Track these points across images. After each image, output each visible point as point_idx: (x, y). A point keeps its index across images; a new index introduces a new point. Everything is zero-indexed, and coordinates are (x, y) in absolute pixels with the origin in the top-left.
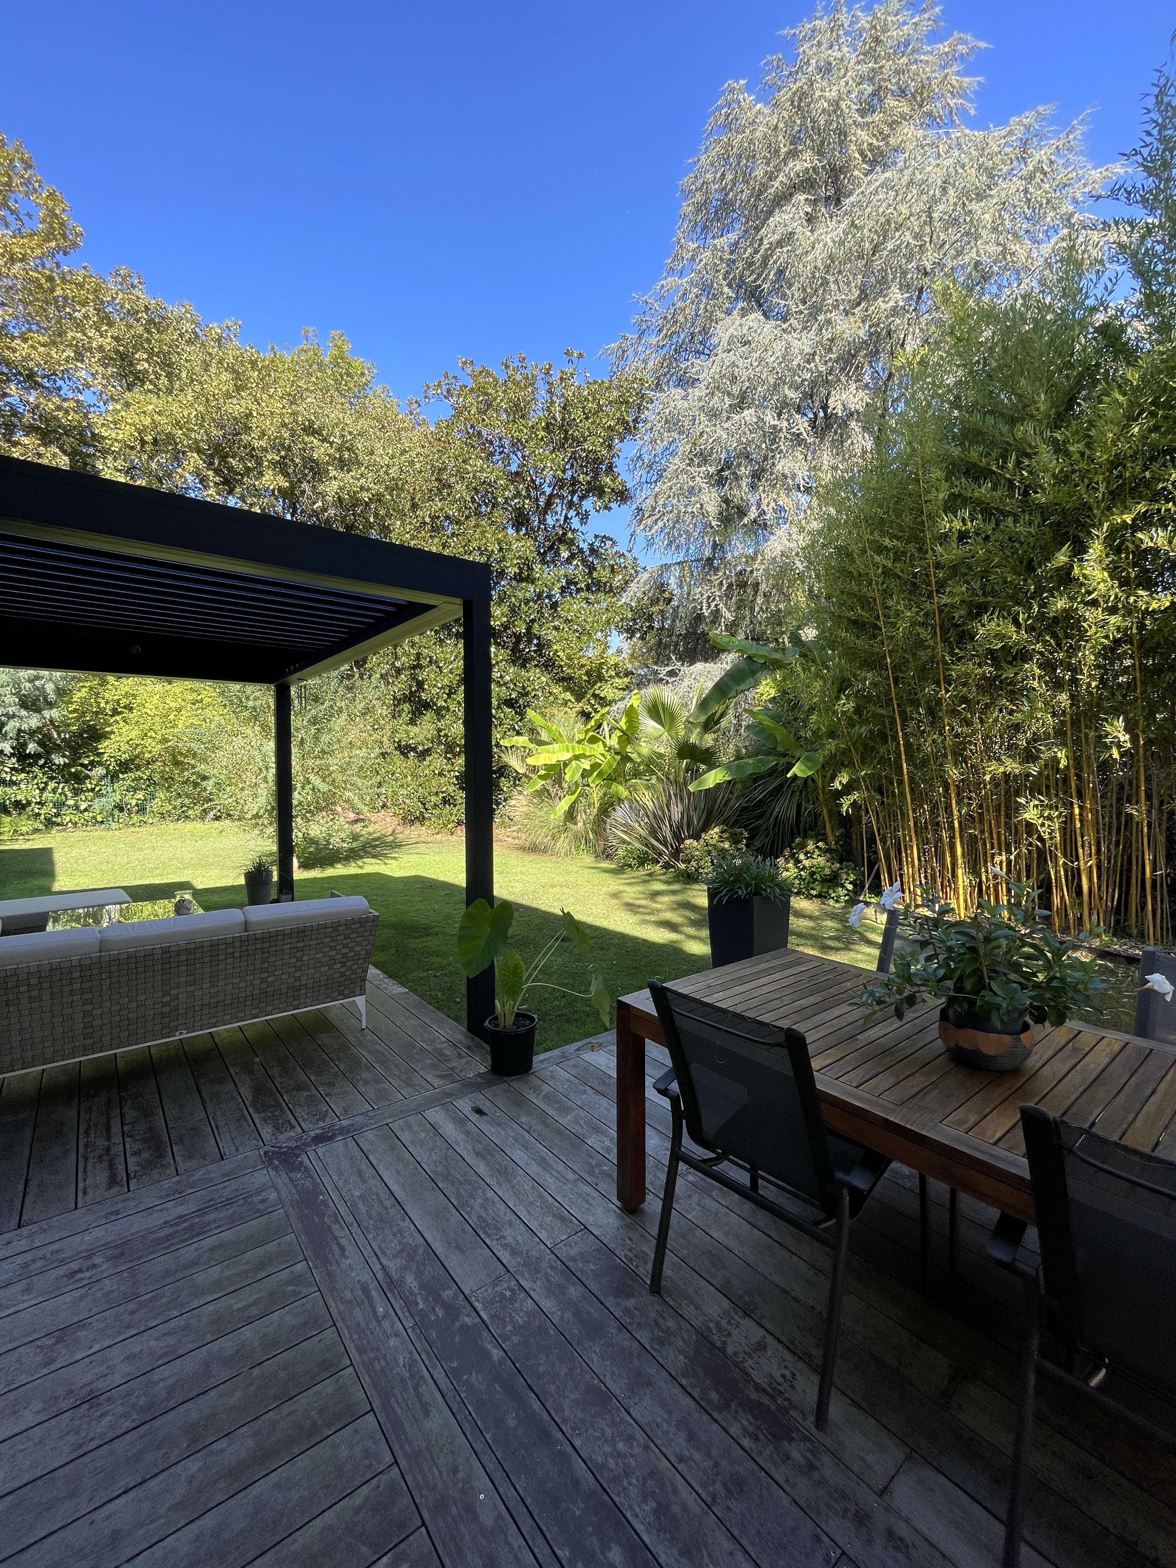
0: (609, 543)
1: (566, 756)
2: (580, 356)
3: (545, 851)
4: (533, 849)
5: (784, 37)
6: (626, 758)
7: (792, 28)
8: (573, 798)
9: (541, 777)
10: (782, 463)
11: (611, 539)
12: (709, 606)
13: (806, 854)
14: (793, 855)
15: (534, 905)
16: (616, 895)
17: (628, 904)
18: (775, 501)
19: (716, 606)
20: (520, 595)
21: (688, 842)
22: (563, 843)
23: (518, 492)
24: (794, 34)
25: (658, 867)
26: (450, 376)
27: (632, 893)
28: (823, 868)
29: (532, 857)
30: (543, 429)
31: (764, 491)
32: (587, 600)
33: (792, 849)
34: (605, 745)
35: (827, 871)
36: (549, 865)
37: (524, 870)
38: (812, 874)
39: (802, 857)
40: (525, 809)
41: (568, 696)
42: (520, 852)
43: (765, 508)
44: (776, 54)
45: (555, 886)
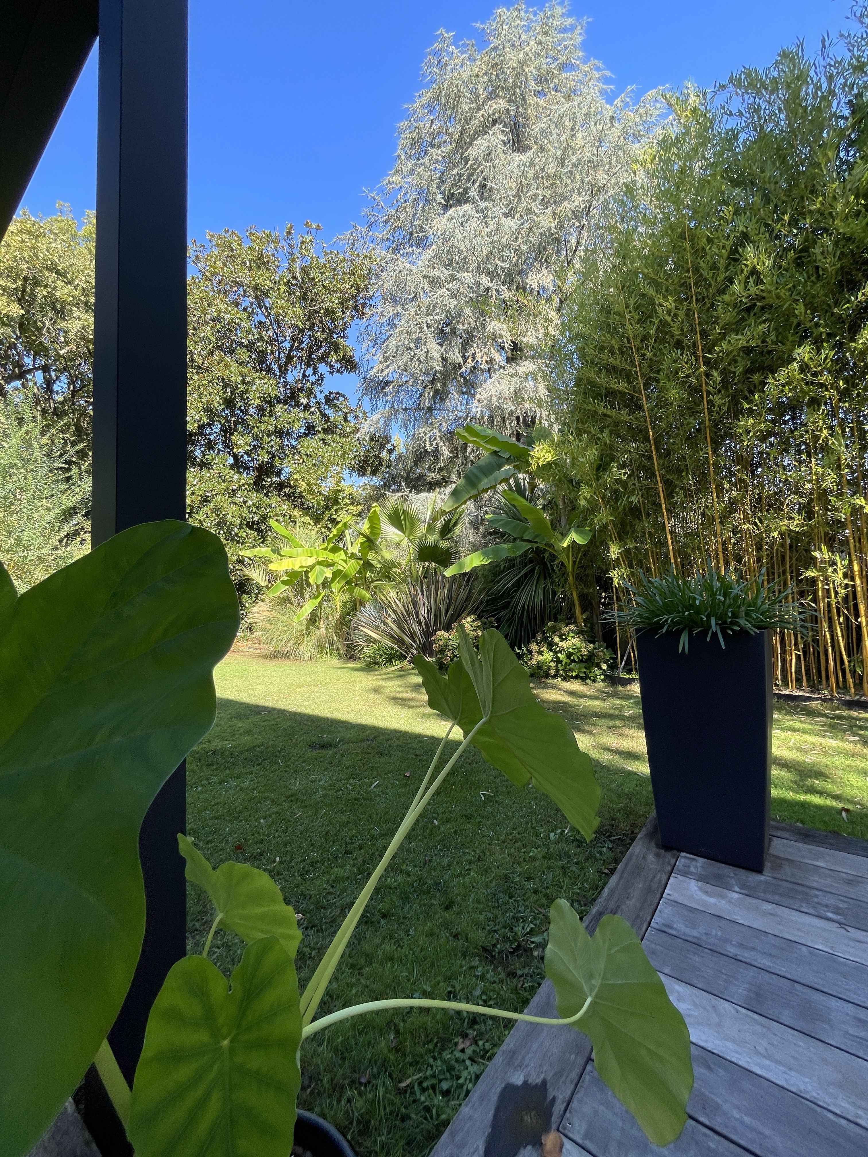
0: (341, 399)
1: (311, 561)
2: (318, 228)
3: (287, 656)
4: (276, 656)
5: (477, 29)
6: (367, 565)
7: (482, 24)
8: (316, 602)
9: (284, 582)
10: (493, 324)
11: (343, 396)
12: (432, 445)
13: (560, 637)
14: (545, 639)
15: (280, 706)
16: (376, 690)
17: (394, 698)
18: (487, 354)
19: (437, 444)
20: (263, 427)
21: (439, 633)
22: (307, 646)
23: (261, 337)
24: (484, 29)
25: (405, 662)
26: (199, 244)
27: (392, 686)
28: (579, 649)
29: (276, 662)
30: (285, 285)
31: (478, 347)
32: (323, 440)
33: (544, 633)
34: (346, 554)
35: (584, 652)
36: (294, 668)
37: (265, 673)
38: (569, 655)
39: (556, 639)
40: (267, 614)
41: (307, 519)
42: (262, 659)
43: (479, 360)
44: (470, 39)
45: (302, 686)
